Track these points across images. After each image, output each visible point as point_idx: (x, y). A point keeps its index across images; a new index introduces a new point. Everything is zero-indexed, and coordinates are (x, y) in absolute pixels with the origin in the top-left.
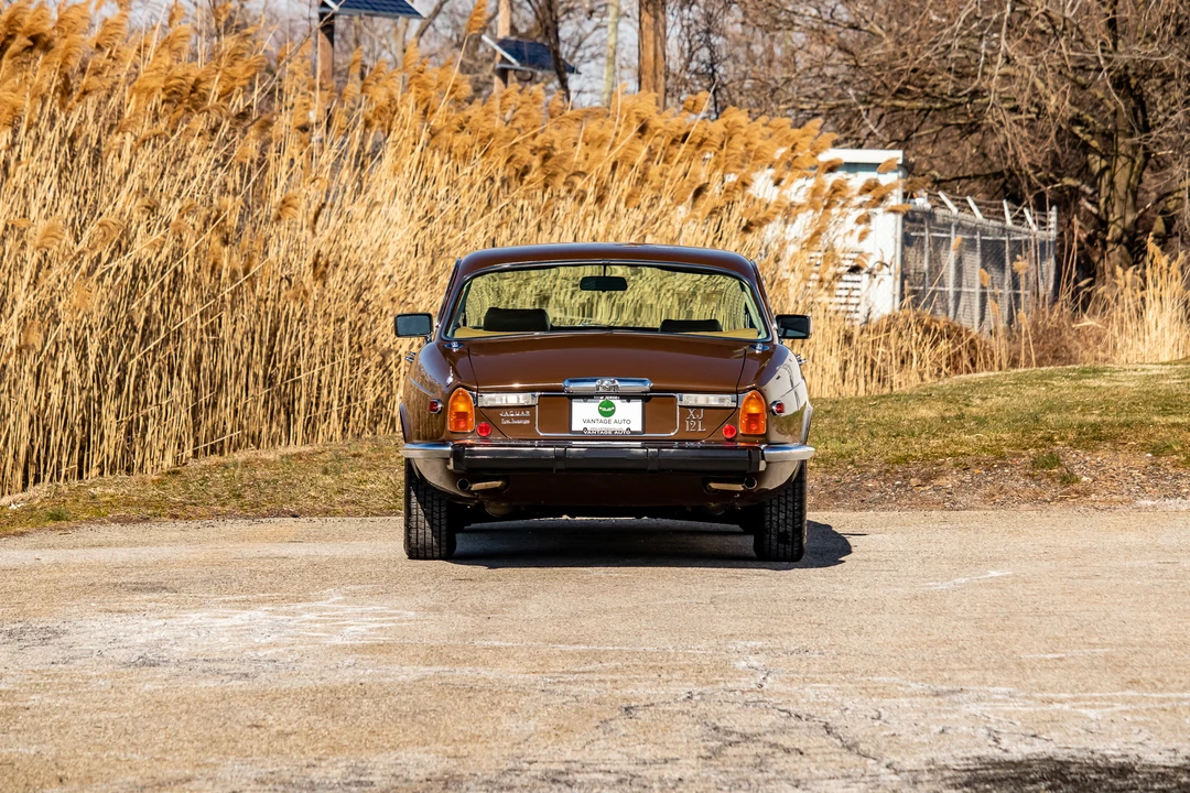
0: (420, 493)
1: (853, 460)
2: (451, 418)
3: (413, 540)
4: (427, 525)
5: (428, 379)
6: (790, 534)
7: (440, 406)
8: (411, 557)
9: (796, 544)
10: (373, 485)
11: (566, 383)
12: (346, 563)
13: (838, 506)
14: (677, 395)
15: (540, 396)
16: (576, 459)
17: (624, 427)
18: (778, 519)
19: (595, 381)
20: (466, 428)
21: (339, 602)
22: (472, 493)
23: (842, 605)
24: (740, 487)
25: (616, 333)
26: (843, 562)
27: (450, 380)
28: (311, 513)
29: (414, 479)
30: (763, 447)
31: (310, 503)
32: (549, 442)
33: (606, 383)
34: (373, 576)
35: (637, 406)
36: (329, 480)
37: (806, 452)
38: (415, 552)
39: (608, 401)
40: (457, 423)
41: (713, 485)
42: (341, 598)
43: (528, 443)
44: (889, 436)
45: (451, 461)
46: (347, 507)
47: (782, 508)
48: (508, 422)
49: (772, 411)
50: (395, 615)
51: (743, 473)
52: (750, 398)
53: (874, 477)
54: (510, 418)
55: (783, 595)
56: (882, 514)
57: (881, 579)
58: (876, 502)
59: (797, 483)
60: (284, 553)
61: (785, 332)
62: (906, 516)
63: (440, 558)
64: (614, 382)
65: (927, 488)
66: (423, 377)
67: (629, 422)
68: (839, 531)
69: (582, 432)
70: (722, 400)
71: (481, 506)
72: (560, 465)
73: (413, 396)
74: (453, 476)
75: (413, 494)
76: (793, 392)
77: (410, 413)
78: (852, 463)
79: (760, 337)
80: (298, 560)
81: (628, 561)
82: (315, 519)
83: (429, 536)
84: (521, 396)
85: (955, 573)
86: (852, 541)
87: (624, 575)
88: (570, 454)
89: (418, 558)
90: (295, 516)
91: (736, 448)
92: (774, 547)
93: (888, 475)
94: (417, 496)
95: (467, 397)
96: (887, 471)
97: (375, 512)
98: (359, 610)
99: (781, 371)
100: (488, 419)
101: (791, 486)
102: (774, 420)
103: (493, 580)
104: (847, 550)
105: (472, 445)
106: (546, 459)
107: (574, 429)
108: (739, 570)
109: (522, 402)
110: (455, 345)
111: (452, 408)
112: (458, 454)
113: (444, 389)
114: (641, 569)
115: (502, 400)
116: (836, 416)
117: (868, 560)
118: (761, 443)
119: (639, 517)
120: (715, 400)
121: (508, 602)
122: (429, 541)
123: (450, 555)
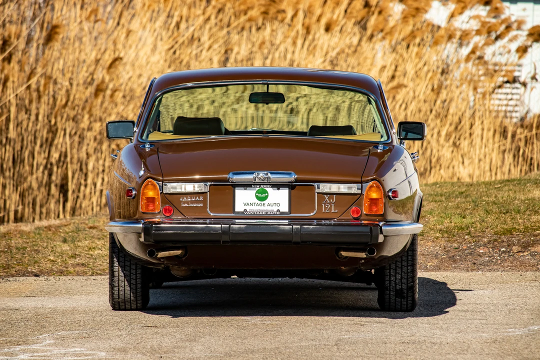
0: (121, 259)
1: (470, 232)
2: (142, 202)
3: (116, 296)
4: (126, 283)
5: (127, 172)
6: (405, 291)
7: (134, 192)
8: (114, 309)
9: (410, 298)
10: (100, 251)
11: (231, 175)
12: (63, 313)
13: (455, 268)
14: (316, 185)
15: (211, 185)
16: (238, 233)
17: (275, 209)
18: (395, 279)
19: (252, 173)
20: (154, 209)
21: (49, 345)
22: (159, 259)
23: (436, 347)
24: (363, 255)
25: (271, 136)
26: (448, 312)
27: (142, 173)
28: (50, 273)
29: (116, 249)
30: (381, 224)
31: (49, 265)
32: (217, 220)
33: (261, 175)
34: (82, 323)
35: (284, 193)
36: (66, 247)
37: (417, 228)
38: (118, 304)
39: (263, 189)
40: (147, 206)
41: (344, 254)
42: (52, 342)
43: (201, 221)
44: (500, 213)
45: (142, 235)
46: (77, 269)
47: (399, 271)
48: (186, 205)
49: (389, 196)
50: (90, 355)
51: (366, 244)
52: (371, 187)
53: (485, 245)
54: (188, 202)
55: (392, 338)
56: (488, 274)
57: (473, 326)
58: (485, 264)
59: (410, 252)
60: (17, 306)
61: (406, 135)
62: (506, 275)
63: (137, 309)
64: (267, 174)
65: (526, 253)
66: (124, 170)
67: (278, 205)
68: (451, 287)
69: (243, 213)
70: (350, 188)
71: (167, 269)
72: (226, 238)
73: (116, 184)
74: (144, 246)
75: (115, 260)
76: (407, 181)
77: (114, 197)
78: (469, 234)
79: (382, 140)
80: (27, 312)
81: (281, 311)
82: (51, 278)
83: (128, 292)
84: (196, 185)
85: (532, 322)
86: (459, 295)
87: (274, 323)
88: (234, 229)
89: (120, 309)
90: (36, 276)
91: (361, 225)
92: (392, 301)
93: (496, 243)
94: (118, 261)
95: (155, 186)
96: (495, 240)
97: (99, 272)
98: (63, 351)
99: (398, 165)
100: (171, 202)
101: (406, 254)
102: (390, 204)
103: (173, 327)
104: (452, 302)
105: (159, 223)
106: (215, 233)
107: (237, 210)
108: (364, 319)
109: (197, 190)
110: (147, 146)
111: (143, 194)
112: (147, 230)
113: (138, 179)
114: (288, 318)
115: (181, 188)
116: (466, 197)
117: (467, 311)
118: (380, 221)
119: (291, 277)
120: (344, 188)
121: (180, 344)
122: (128, 296)
123: (145, 306)
